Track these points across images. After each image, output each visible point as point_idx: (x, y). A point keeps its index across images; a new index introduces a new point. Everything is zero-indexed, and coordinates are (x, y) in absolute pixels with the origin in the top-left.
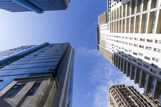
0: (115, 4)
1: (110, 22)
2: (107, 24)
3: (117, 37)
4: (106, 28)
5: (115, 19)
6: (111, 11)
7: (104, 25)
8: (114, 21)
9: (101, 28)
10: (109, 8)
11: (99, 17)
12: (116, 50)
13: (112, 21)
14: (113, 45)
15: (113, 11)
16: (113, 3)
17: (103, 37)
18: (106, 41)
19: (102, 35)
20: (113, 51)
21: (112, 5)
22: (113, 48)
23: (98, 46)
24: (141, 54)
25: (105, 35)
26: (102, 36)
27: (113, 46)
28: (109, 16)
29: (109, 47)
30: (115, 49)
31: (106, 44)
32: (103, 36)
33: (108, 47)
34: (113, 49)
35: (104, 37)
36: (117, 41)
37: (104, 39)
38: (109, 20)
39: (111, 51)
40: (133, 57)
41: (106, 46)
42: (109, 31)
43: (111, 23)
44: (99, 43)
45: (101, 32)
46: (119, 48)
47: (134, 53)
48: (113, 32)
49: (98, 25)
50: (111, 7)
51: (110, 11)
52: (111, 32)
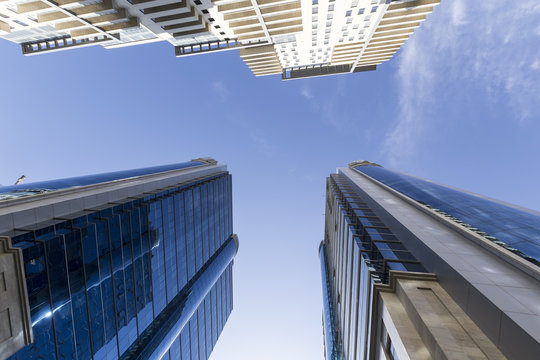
0: (217, 27)
1: (267, 38)
2: (275, 46)
3: (315, 1)
4: (289, 46)
5: (257, 21)
6: (236, 36)
7: (281, 56)
8: (262, 24)
9: (292, 65)
10: (228, 46)
11: (258, 74)
13: (265, 31)
14: (348, 14)
15: (237, 32)
16: (215, 34)
17: (321, 54)
18: (334, 41)
19: (315, 58)
20: (374, 10)
21: (222, 37)
22: (361, 12)
23: (357, 70)
25: (315, 49)
26: (320, 58)
27: (355, 11)
28: (250, 44)
29: (361, 28)
31: (346, 42)
32: (318, 54)
33: (358, 31)
34: (367, 12)
35: (320, 51)
37: (329, 49)
38: (262, 39)
39: (376, 18)
41: (356, 40)
42: (297, 35)
43: (270, 34)
44: (346, 68)
45: (305, 61)
48: (300, 22)
49: (284, 76)
50: (227, 39)
51: (236, 39)
52: (301, 29)
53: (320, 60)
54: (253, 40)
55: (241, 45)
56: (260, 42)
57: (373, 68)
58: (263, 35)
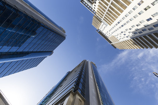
0: (95, 6)
1: (102, 19)
2: (102, 23)
3: (119, 23)
4: (105, 26)
6: (97, 12)
7: (101, 26)
8: (104, 15)
9: (101, 30)
10: (93, 12)
11: (93, 24)
12: (129, 34)
13: (103, 17)
14: (122, 32)
16: (93, 6)
18: (114, 34)
19: (107, 34)
20: (127, 37)
21: (93, 9)
22: (125, 35)
23: (112, 45)
24: (154, 14)
25: (109, 32)
26: (108, 35)
27: (124, 33)
28: (98, 16)
29: (121, 38)
30: (127, 34)
31: (116, 37)
32: (108, 34)
33: (120, 38)
34: (126, 36)
35: (109, 33)
36: (122, 26)
37: (111, 35)
38: (101, 18)
39: (126, 39)
40: (152, 24)
41: (118, 39)
42: (109, 25)
43: (104, 19)
45: (104, 32)
46: (130, 29)
47: (148, 20)
48: (112, 23)
49: (97, 30)
50: (94, 10)
51: (96, 12)
52: (110, 25)
53: (107, 35)
54: (99, 17)
55: (96, 15)
56: (100, 18)
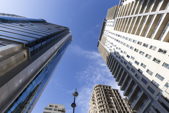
2: (114, 19)
3: (119, 36)
4: (112, 24)
5: (123, 16)
7: (111, 21)
8: (121, 17)
9: (107, 23)
10: (121, 1)
11: (109, 10)
12: (113, 49)
14: (112, 43)
15: (124, 6)
17: (106, 34)
18: (108, 38)
19: (106, 31)
20: (110, 50)
23: (99, 42)
24: (133, 57)
25: (108, 32)
27: (112, 45)
28: (118, 10)
29: (108, 46)
31: (106, 41)
32: (106, 33)
33: (107, 45)
34: (110, 48)
36: (117, 40)
37: (106, 36)
38: (118, 15)
39: (108, 50)
40: (126, 60)
41: (105, 44)
42: (114, 28)
43: (118, 19)
44: (100, 40)
45: (107, 28)
46: (117, 48)
47: (128, 56)
48: (116, 30)
49: (105, 19)
51: (122, 5)
52: (114, 30)
55: (120, 7)
56: (117, 14)
57: (98, 46)
58: (118, 17)
